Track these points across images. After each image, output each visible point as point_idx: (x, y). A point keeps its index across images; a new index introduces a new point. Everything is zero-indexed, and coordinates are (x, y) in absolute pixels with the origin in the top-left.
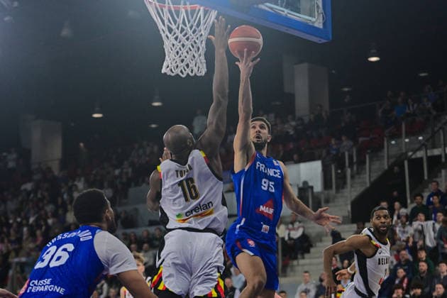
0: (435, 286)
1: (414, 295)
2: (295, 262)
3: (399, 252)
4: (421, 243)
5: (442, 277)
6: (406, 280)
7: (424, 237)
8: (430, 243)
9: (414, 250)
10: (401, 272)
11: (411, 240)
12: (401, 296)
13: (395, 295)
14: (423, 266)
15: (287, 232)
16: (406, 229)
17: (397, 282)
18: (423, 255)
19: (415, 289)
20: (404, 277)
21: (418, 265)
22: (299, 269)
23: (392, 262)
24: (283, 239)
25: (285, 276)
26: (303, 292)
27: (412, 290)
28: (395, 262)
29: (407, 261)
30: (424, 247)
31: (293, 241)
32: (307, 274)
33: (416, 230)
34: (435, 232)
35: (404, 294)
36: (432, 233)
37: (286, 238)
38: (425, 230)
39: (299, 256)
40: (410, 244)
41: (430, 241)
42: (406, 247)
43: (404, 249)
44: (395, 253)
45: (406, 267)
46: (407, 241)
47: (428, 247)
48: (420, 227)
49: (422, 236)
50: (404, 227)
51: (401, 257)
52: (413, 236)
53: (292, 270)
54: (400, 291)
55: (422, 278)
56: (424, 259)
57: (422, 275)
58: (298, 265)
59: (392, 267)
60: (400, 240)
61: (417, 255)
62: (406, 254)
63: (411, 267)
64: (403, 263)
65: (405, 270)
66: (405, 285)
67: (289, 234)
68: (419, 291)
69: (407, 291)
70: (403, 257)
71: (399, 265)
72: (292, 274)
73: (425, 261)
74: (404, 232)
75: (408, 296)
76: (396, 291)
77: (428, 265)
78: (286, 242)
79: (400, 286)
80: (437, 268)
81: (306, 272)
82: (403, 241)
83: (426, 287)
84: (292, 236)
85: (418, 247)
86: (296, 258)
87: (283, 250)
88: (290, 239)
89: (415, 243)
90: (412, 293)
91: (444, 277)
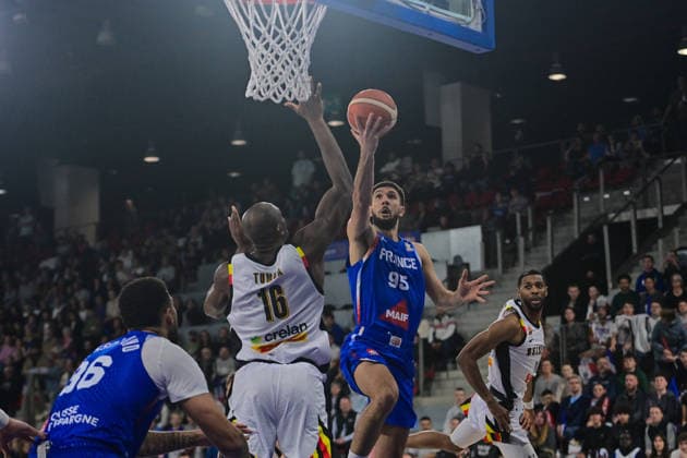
0: (649, 409)
1: (619, 422)
2: (444, 375)
3: (595, 359)
4: (628, 346)
5: (659, 397)
6: (606, 402)
7: (633, 338)
8: (642, 345)
9: (617, 357)
10: (599, 390)
11: (614, 342)
12: (600, 424)
13: (590, 424)
14: (632, 381)
15: (432, 330)
16: (606, 327)
17: (593, 404)
18: (631, 364)
19: (620, 413)
20: (604, 396)
21: (624, 379)
22: (450, 384)
23: (586, 375)
24: (425, 340)
25: (429, 395)
26: (455, 418)
27: (616, 415)
28: (590, 375)
29: (608, 373)
30: (633, 353)
31: (439, 344)
32: (461, 392)
33: (621, 328)
34: (648, 332)
35: (603, 422)
36: (645, 332)
37: (431, 340)
38: (635, 327)
39: (450, 366)
40: (613, 348)
41: (642, 344)
42: (607, 353)
43: (604, 356)
44: (590, 361)
45: (607, 382)
46: (608, 344)
47: (638, 352)
48: (627, 324)
49: (630, 337)
50: (603, 324)
51: (599, 367)
52: (617, 337)
53: (440, 387)
54: (598, 417)
55: (630, 398)
56: (633, 370)
57: (630, 394)
58: (448, 379)
59: (585, 382)
60: (597, 342)
61: (622, 365)
62: (605, 362)
63: (614, 381)
64: (602, 376)
65: (605, 386)
66: (604, 408)
67: (434, 334)
68: (626, 417)
69: (608, 418)
70: (602, 367)
71: (596, 378)
72: (438, 391)
73: (634, 373)
74: (603, 330)
75: (609, 424)
76: (592, 417)
77: (639, 380)
78: (430, 345)
79: (598, 410)
80: (652, 383)
81: (460, 389)
82: (603, 344)
83: (637, 410)
84: (438, 336)
85: (625, 353)
86: (444, 369)
87: (425, 357)
88: (436, 340)
89: (619, 347)
90: (615, 420)
91: (663, 396)
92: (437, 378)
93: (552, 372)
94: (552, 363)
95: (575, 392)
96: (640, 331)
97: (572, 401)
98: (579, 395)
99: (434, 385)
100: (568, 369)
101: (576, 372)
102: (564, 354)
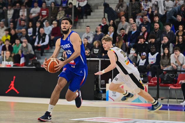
0: (163, 37)
1: (151, 42)
2: (82, 20)
3: (143, 16)
4: (156, 12)
5: (167, 33)
6: (146, 34)
7: (158, 9)
8: (161, 12)
9: (151, 16)
10: (144, 29)
11: (150, 10)
12: (143, 42)
13: (139, 42)
14: (157, 26)
15: (78, 2)
16: (148, 4)
17: (141, 34)
18: (157, 19)
19: (151, 39)
20: (145, 31)
21: (154, 25)
22: (84, 24)
23: (138, 23)
24: (75, 6)
25: (76, 28)
26: (85, 38)
27: (150, 39)
28: (140, 23)
29: (148, 22)
30: (158, 15)
31: (81, 8)
32: (89, 28)
33: (153, 5)
34: (164, 7)
35: (144, 42)
36: (163, 7)
37: (77, 6)
38: (159, 5)
39: (84, 17)
40: (150, 12)
42: (148, 14)
43: (146, 15)
44: (141, 17)
45: (147, 26)
46: (148, 11)
47: (160, 14)
48: (156, 3)
49: (157, 8)
50: (146, 3)
51: (144, 20)
52: (152, 8)
53: (80, 25)
54: (142, 40)
55: (156, 32)
56: (157, 21)
57: (156, 31)
58: (83, 22)
59: (138, 26)
60: (144, 10)
61: (153, 19)
62: (147, 18)
63: (150, 26)
64: (145, 23)
65: (146, 27)
66: (145, 36)
67: (79, 4)
68: (153, 40)
70: (145, 20)
71: (143, 24)
72: (79, 27)
73: (158, 23)
74: (146, 5)
75: (147, 43)
76: (140, 40)
77: (160, 25)
78: (77, 8)
79: (142, 37)
80: (165, 27)
81: (88, 26)
82: (146, 11)
83: (158, 38)
84: (80, 5)
85: (154, 14)
86: (82, 18)
87: (75, 13)
88: (79, 6)
89: (152, 12)
90: (149, 41)
91: (169, 33)
92: (79, 22)
93: (125, 21)
94: (125, 17)
95: (134, 30)
96: (161, 6)
97: (133, 33)
98: (136, 30)
99: (78, 24)
100: (131, 20)
101: (135, 21)
102: (130, 14)
